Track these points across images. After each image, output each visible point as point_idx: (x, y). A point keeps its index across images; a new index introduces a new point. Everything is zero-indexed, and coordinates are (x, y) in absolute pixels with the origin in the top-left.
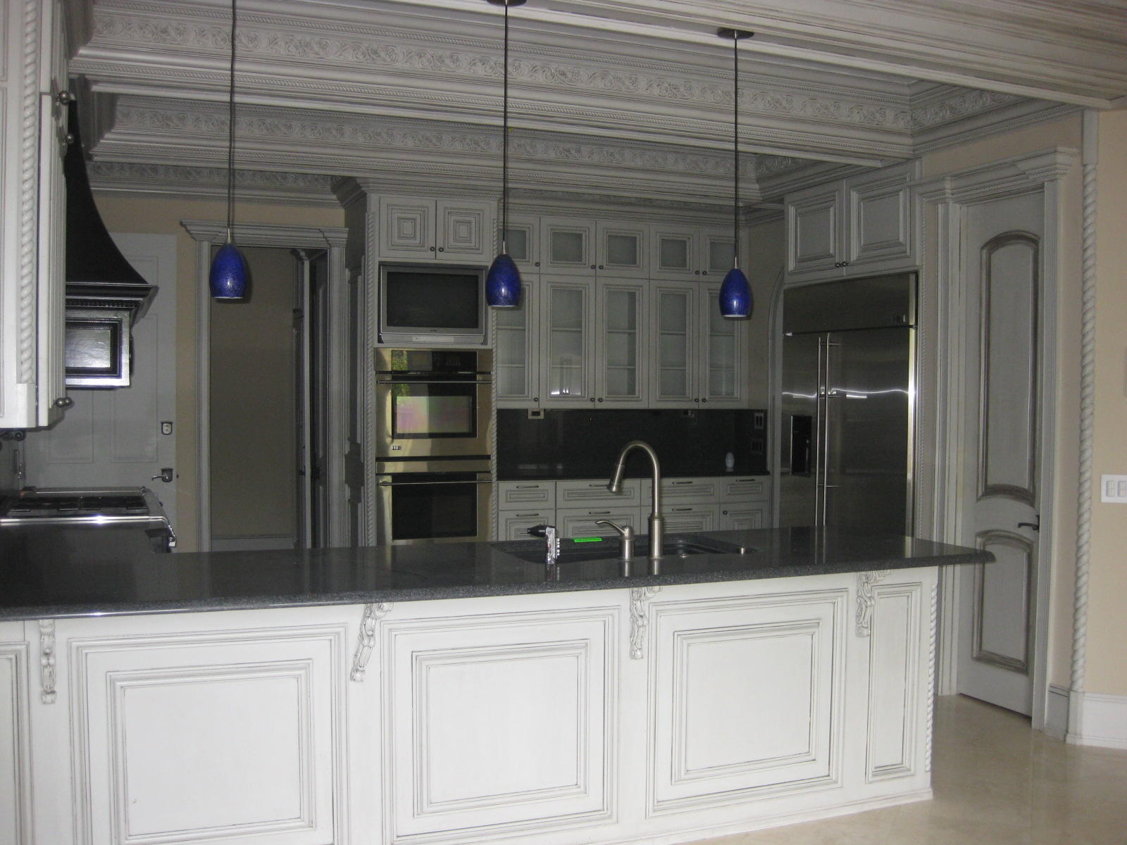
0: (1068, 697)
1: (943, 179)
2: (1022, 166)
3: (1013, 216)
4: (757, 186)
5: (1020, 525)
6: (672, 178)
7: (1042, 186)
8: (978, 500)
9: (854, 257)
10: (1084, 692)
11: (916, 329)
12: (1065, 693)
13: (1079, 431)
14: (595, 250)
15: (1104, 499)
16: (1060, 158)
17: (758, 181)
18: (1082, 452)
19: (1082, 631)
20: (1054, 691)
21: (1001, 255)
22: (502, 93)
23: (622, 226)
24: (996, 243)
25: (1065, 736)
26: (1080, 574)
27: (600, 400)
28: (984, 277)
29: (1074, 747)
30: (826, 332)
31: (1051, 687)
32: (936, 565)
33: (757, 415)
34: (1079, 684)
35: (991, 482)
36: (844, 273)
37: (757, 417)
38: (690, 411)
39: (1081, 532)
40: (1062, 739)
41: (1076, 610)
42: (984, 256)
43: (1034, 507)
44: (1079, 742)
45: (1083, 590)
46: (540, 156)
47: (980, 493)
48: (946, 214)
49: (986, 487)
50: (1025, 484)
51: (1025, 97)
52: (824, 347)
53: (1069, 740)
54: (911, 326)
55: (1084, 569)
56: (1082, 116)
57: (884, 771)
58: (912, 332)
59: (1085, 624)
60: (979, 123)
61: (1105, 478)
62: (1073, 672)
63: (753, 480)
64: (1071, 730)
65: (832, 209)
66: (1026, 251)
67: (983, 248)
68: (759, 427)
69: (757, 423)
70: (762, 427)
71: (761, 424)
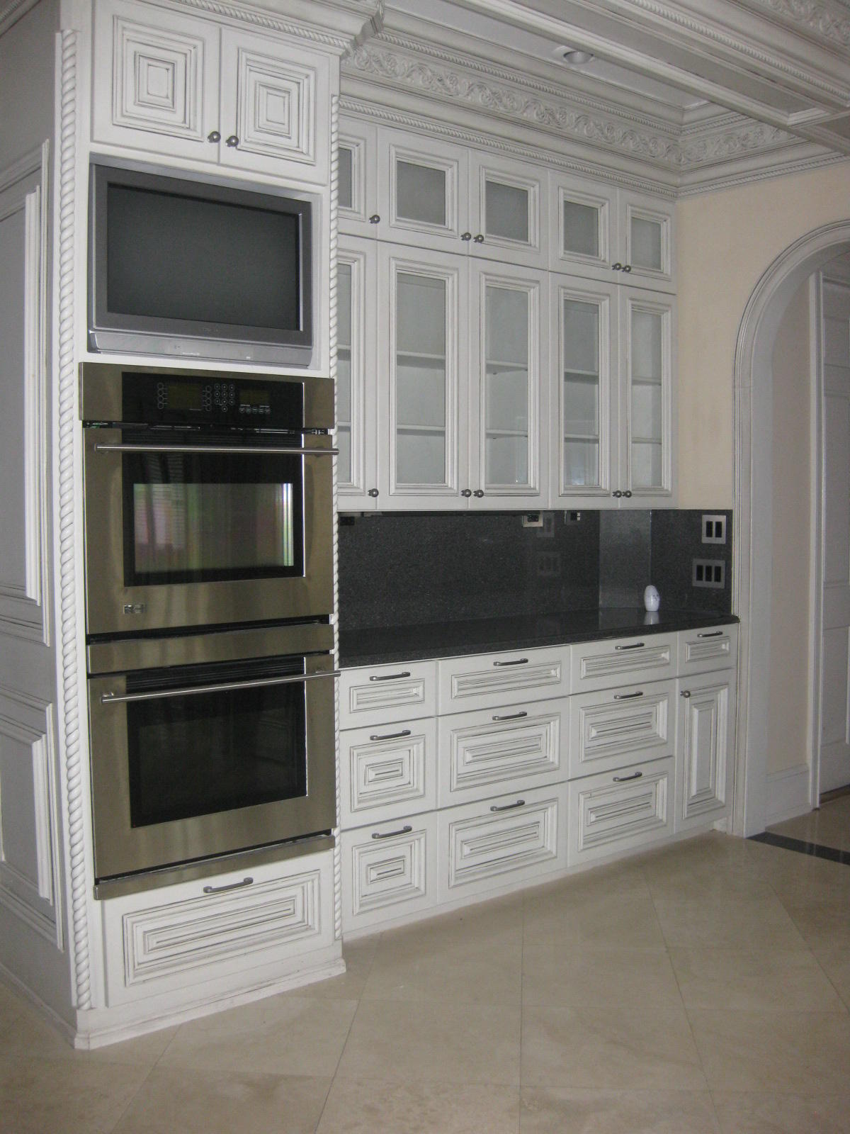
33: (708, 519)
37: (709, 524)
63: (719, 634)
68: (714, 540)
69: (709, 534)
70: (722, 540)
71: (719, 534)
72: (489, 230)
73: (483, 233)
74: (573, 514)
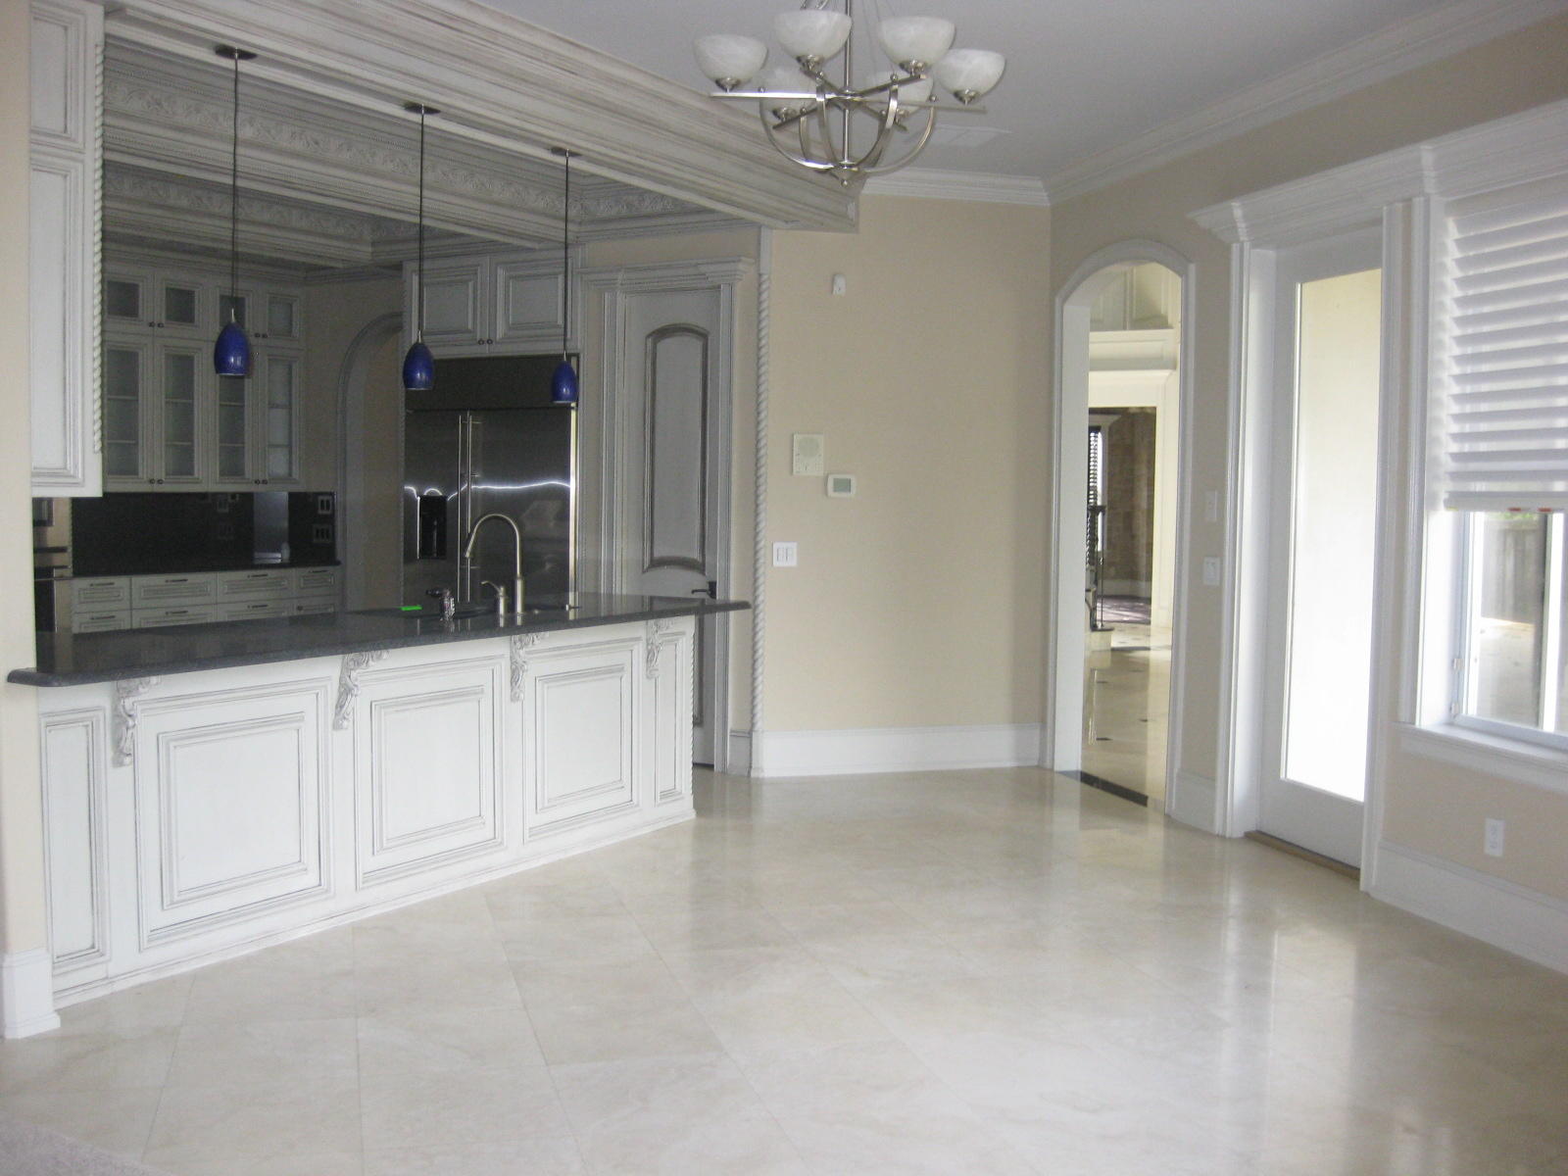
0: (750, 738)
1: (619, 270)
2: (703, 269)
3: (685, 309)
4: (370, 249)
5: (693, 592)
6: (295, 236)
7: (719, 287)
8: (644, 572)
9: (500, 334)
10: (763, 732)
11: (577, 411)
12: (748, 734)
13: (754, 506)
14: (152, 304)
15: (776, 563)
16: (741, 266)
17: (373, 244)
18: (757, 525)
19: (760, 679)
20: (736, 734)
21: (667, 345)
22: (232, 150)
23: (183, 279)
24: (662, 333)
25: (749, 772)
26: (757, 629)
27: (160, 482)
28: (649, 365)
29: (758, 779)
30: (466, 410)
31: (732, 731)
32: (691, 614)
33: (320, 498)
34: (759, 725)
35: (657, 554)
36: (485, 351)
37: (322, 501)
38: (238, 496)
39: (758, 593)
40: (746, 774)
41: (755, 661)
42: (649, 344)
43: (704, 574)
44: (761, 775)
45: (760, 644)
46: (171, 202)
47: (646, 565)
48: (614, 303)
49: (652, 560)
50: (695, 555)
51: (705, 207)
52: (464, 426)
53: (753, 774)
54: (573, 408)
55: (760, 625)
56: (760, 232)
57: (665, 795)
58: (573, 414)
59: (762, 673)
60: (653, 222)
61: (776, 546)
62: (753, 716)
63: (325, 571)
64: (753, 766)
65: (471, 284)
66: (694, 345)
67: (649, 336)
68: (325, 512)
69: (322, 508)
70: (329, 512)
71: (328, 508)
72: (168, 317)
73: (164, 321)
74: (233, 495)
